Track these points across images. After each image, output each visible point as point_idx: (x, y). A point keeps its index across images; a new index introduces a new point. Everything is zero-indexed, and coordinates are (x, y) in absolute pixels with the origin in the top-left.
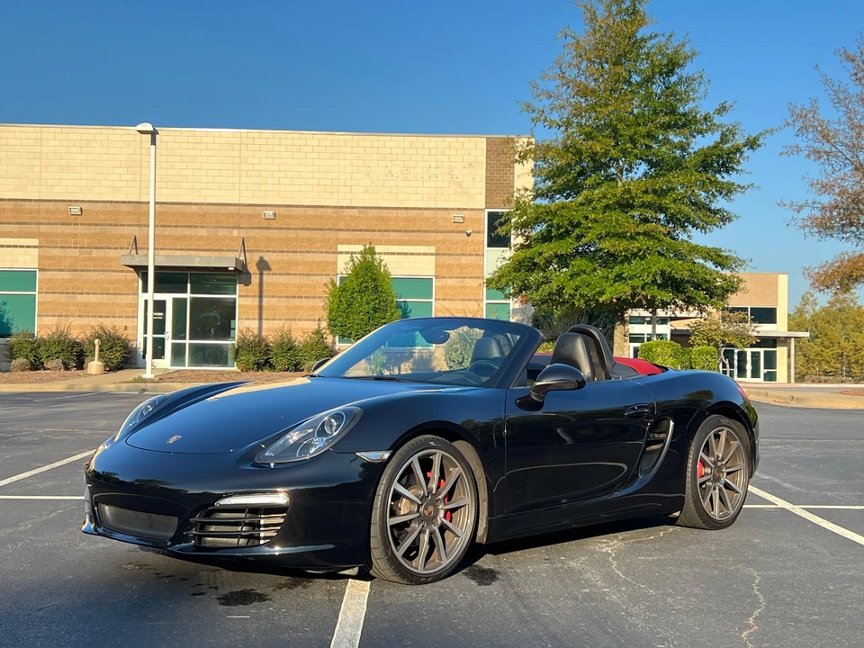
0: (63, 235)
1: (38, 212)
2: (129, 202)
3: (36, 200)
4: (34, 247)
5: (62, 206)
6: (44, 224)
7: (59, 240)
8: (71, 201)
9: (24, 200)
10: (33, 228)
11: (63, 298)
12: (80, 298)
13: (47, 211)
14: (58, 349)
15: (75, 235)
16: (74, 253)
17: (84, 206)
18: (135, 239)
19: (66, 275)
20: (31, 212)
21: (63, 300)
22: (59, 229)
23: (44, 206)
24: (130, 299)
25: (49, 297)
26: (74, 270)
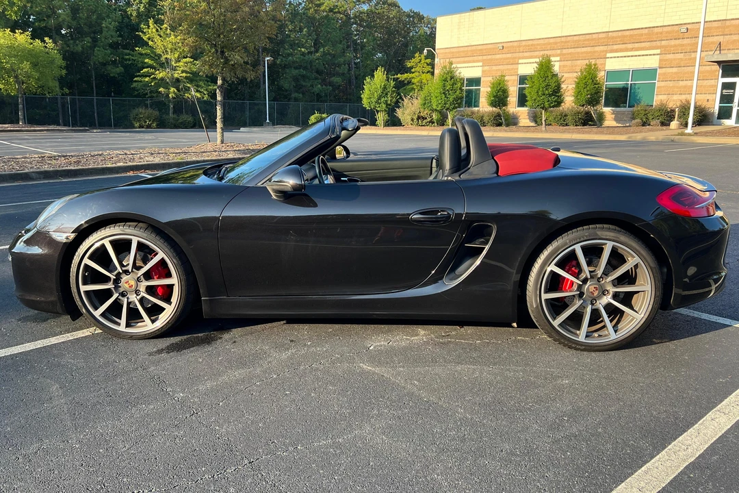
0: (675, 46)
1: (661, 33)
2: (718, 21)
3: (661, 27)
4: (658, 54)
5: (676, 28)
6: (664, 40)
7: (672, 49)
8: (682, 24)
9: (654, 27)
10: (658, 43)
11: (671, 84)
12: (681, 83)
13: (667, 32)
14: (659, 114)
15: (682, 45)
16: (681, 56)
17: (689, 26)
18: (720, 44)
19: (675, 70)
20: (657, 33)
21: (671, 85)
22: (673, 42)
23: (665, 29)
24: (712, 82)
25: (663, 84)
26: (679, 67)
